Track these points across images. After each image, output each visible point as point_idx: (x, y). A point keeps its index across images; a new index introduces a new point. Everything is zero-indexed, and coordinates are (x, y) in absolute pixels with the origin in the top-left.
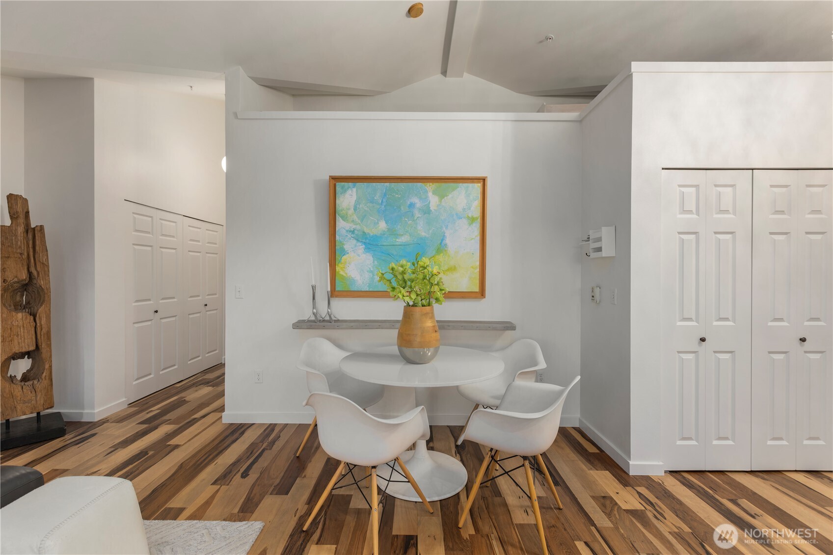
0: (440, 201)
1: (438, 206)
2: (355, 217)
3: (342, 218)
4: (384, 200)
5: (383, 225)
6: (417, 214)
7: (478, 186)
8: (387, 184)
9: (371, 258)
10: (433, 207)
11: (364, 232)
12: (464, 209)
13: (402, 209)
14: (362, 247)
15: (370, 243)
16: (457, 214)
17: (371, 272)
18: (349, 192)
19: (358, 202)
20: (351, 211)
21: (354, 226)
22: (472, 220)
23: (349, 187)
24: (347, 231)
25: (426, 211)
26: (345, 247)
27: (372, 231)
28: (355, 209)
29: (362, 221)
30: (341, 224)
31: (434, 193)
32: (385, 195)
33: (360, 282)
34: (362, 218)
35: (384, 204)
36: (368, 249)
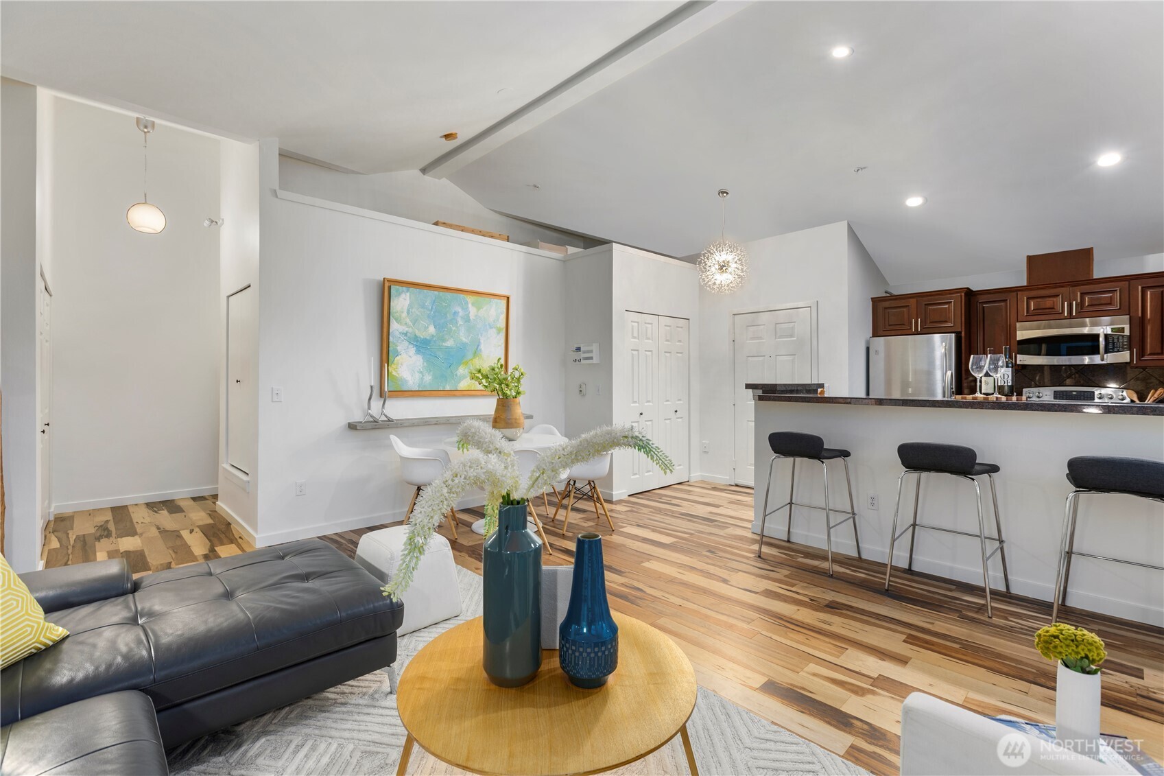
0: (478, 312)
1: (476, 316)
2: (408, 321)
3: (396, 320)
4: (434, 307)
5: (432, 329)
6: (460, 322)
7: (504, 302)
8: (436, 293)
9: (422, 360)
10: (472, 317)
11: (415, 335)
12: (494, 321)
13: (448, 316)
14: (412, 350)
15: (422, 345)
16: (489, 324)
17: (421, 373)
18: (403, 296)
19: (411, 306)
20: (405, 314)
21: (407, 329)
22: (499, 330)
23: (403, 291)
24: (400, 333)
25: (467, 319)
26: (398, 348)
27: (422, 335)
28: (408, 313)
29: (414, 325)
30: (394, 326)
31: (473, 304)
32: (434, 303)
33: (411, 383)
34: (415, 322)
35: (434, 310)
36: (418, 351)
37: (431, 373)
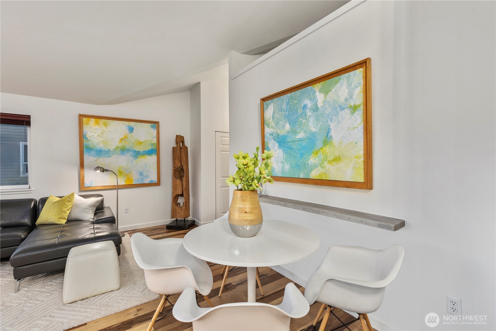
0: (325, 97)
1: (324, 102)
2: (273, 124)
3: (267, 125)
4: (288, 108)
5: (288, 127)
6: (309, 113)
7: (361, 71)
8: (289, 95)
9: (282, 153)
10: (320, 104)
11: (278, 134)
12: (346, 100)
13: (299, 111)
14: (277, 145)
15: (282, 141)
16: (340, 106)
17: (282, 163)
18: (270, 107)
19: (274, 113)
20: (271, 120)
21: (273, 130)
22: (354, 108)
23: (270, 104)
24: (270, 134)
25: (315, 109)
26: (269, 145)
27: (282, 133)
28: (273, 118)
29: (276, 126)
30: (267, 130)
31: (320, 91)
32: (288, 103)
33: (277, 170)
34: (277, 123)
35: (288, 110)
36: (280, 146)
37: (289, 163)
